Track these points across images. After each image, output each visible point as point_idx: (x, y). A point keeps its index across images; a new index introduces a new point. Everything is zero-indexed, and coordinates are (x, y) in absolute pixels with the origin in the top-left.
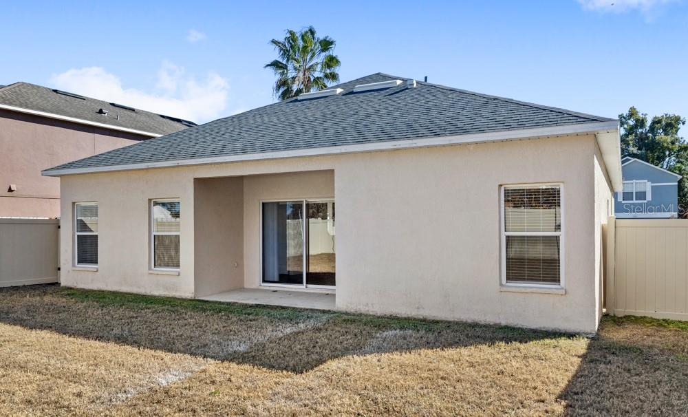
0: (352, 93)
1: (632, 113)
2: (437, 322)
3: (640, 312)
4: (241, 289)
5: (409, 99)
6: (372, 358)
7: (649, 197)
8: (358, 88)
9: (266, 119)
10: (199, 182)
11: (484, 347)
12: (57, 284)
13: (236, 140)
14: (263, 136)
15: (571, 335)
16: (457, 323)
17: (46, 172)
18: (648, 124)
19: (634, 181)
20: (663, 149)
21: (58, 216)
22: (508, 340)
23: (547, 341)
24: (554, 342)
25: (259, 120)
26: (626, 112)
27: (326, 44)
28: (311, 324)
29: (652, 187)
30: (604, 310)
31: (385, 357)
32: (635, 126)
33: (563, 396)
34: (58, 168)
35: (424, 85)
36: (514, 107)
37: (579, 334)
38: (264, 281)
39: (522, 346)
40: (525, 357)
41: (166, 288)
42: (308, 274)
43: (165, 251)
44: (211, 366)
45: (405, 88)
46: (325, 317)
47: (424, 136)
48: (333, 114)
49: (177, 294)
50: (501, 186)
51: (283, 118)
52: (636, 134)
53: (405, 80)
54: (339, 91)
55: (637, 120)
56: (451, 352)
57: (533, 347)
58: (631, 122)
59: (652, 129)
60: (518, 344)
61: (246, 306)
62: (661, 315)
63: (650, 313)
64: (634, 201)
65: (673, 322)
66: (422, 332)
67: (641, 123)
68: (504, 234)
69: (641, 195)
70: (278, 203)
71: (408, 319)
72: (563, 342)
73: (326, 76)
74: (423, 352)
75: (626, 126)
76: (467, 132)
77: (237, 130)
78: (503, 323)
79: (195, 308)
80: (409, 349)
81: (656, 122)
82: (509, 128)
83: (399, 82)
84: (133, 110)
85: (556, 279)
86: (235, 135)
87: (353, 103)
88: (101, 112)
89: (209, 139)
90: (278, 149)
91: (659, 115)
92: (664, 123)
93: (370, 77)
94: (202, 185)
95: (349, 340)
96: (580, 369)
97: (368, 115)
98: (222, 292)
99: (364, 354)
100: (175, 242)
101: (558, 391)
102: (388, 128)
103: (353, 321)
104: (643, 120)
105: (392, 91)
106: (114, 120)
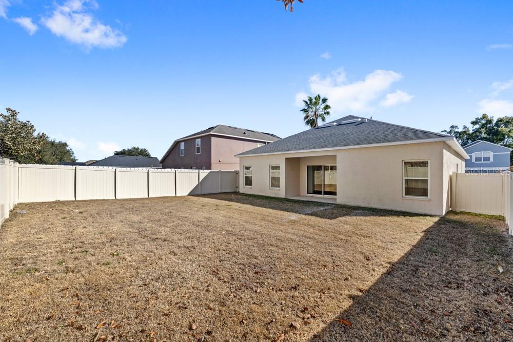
0: (340, 125)
1: (484, 117)
2: (376, 209)
3: (467, 211)
4: (299, 195)
5: (364, 127)
6: (354, 218)
7: (492, 160)
8: (343, 122)
9: (308, 136)
10: (287, 159)
11: (395, 217)
12: (239, 192)
13: (299, 144)
14: (309, 143)
15: (431, 216)
16: (384, 210)
17: (236, 156)
18: (494, 122)
19: (483, 152)
20: (504, 135)
21: (239, 170)
22: (405, 216)
23: (421, 217)
24: (424, 217)
25: (306, 137)
26: (480, 116)
27: (325, 100)
28: (329, 207)
29: (494, 155)
30: (451, 209)
31: (358, 217)
32: (486, 123)
33: (424, 231)
34: (239, 154)
35: (371, 121)
36: (409, 130)
37: (436, 216)
38: (308, 193)
39: (411, 218)
40: (411, 221)
41: (275, 194)
42: (324, 191)
43: (275, 182)
44: (304, 216)
45: (363, 122)
46: (334, 206)
47: (372, 143)
48: (334, 134)
49: (279, 196)
50: (403, 161)
51: (315, 136)
52: (487, 128)
53: (362, 119)
54: (335, 124)
55: (487, 121)
56: (383, 218)
57: (415, 218)
58: (483, 122)
59: (497, 124)
60: (409, 217)
61: (303, 201)
62: (478, 212)
63: (473, 211)
64: (482, 162)
65: (483, 215)
66: (371, 212)
67: (490, 122)
68: (404, 178)
69: (487, 159)
70: (313, 166)
71: (365, 208)
72: (428, 218)
73: (325, 113)
74: (372, 217)
75: (480, 124)
76: (389, 141)
77: (298, 141)
78: (403, 211)
79: (287, 201)
80: (366, 216)
81: (500, 120)
82: (407, 140)
83: (360, 119)
84: (253, 131)
85: (426, 195)
86: (298, 142)
87: (342, 129)
88: (245, 133)
89: (289, 144)
90: (316, 148)
91: (502, 117)
92: (505, 121)
93: (347, 117)
94: (288, 160)
95: (344, 212)
96: (433, 225)
97: (348, 134)
98: (295, 196)
99: (351, 216)
100: (278, 179)
101: (423, 230)
102: (357, 140)
103: (344, 207)
104: (491, 120)
105: (357, 124)
106: (249, 136)
